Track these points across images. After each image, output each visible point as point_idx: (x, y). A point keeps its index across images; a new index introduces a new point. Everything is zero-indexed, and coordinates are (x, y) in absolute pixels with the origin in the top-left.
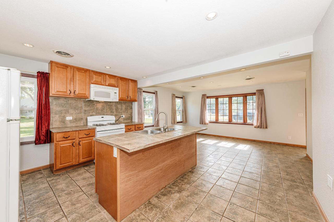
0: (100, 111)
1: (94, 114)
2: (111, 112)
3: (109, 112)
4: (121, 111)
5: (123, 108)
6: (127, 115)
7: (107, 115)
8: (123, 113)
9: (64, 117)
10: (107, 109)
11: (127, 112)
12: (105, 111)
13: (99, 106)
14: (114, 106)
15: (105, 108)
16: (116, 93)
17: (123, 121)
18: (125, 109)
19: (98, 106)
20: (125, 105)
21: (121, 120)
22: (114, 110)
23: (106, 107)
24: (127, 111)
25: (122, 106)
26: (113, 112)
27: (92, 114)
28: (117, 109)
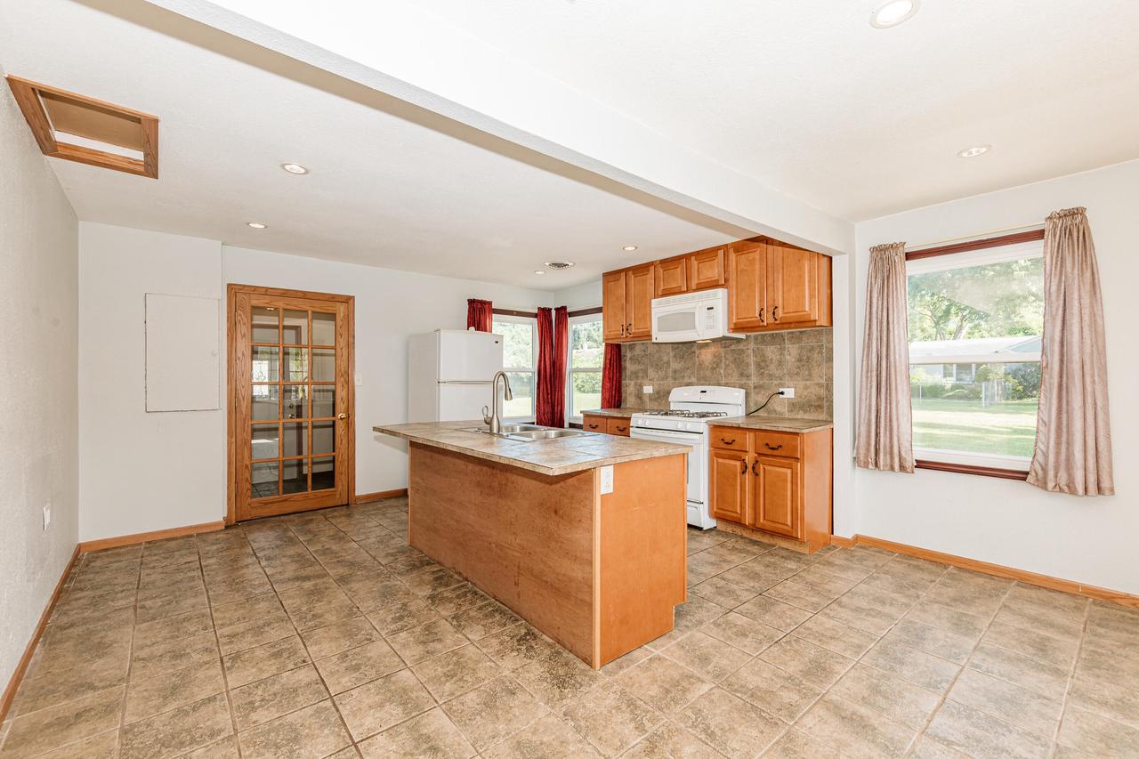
0: (708, 373)
1: (694, 380)
2: (742, 375)
3: (736, 374)
4: (777, 373)
5: (788, 357)
6: (806, 387)
7: (727, 385)
8: (787, 377)
9: (641, 386)
10: (728, 365)
11: (810, 375)
12: (722, 371)
13: (707, 356)
14: (750, 352)
15: (721, 361)
16: (712, 308)
17: (791, 411)
18: (800, 360)
19: (703, 357)
20: (797, 346)
21: (778, 409)
22: (752, 368)
23: (726, 359)
24: (809, 370)
25: (782, 349)
26: (748, 377)
27: (689, 381)
28: (763, 364)
